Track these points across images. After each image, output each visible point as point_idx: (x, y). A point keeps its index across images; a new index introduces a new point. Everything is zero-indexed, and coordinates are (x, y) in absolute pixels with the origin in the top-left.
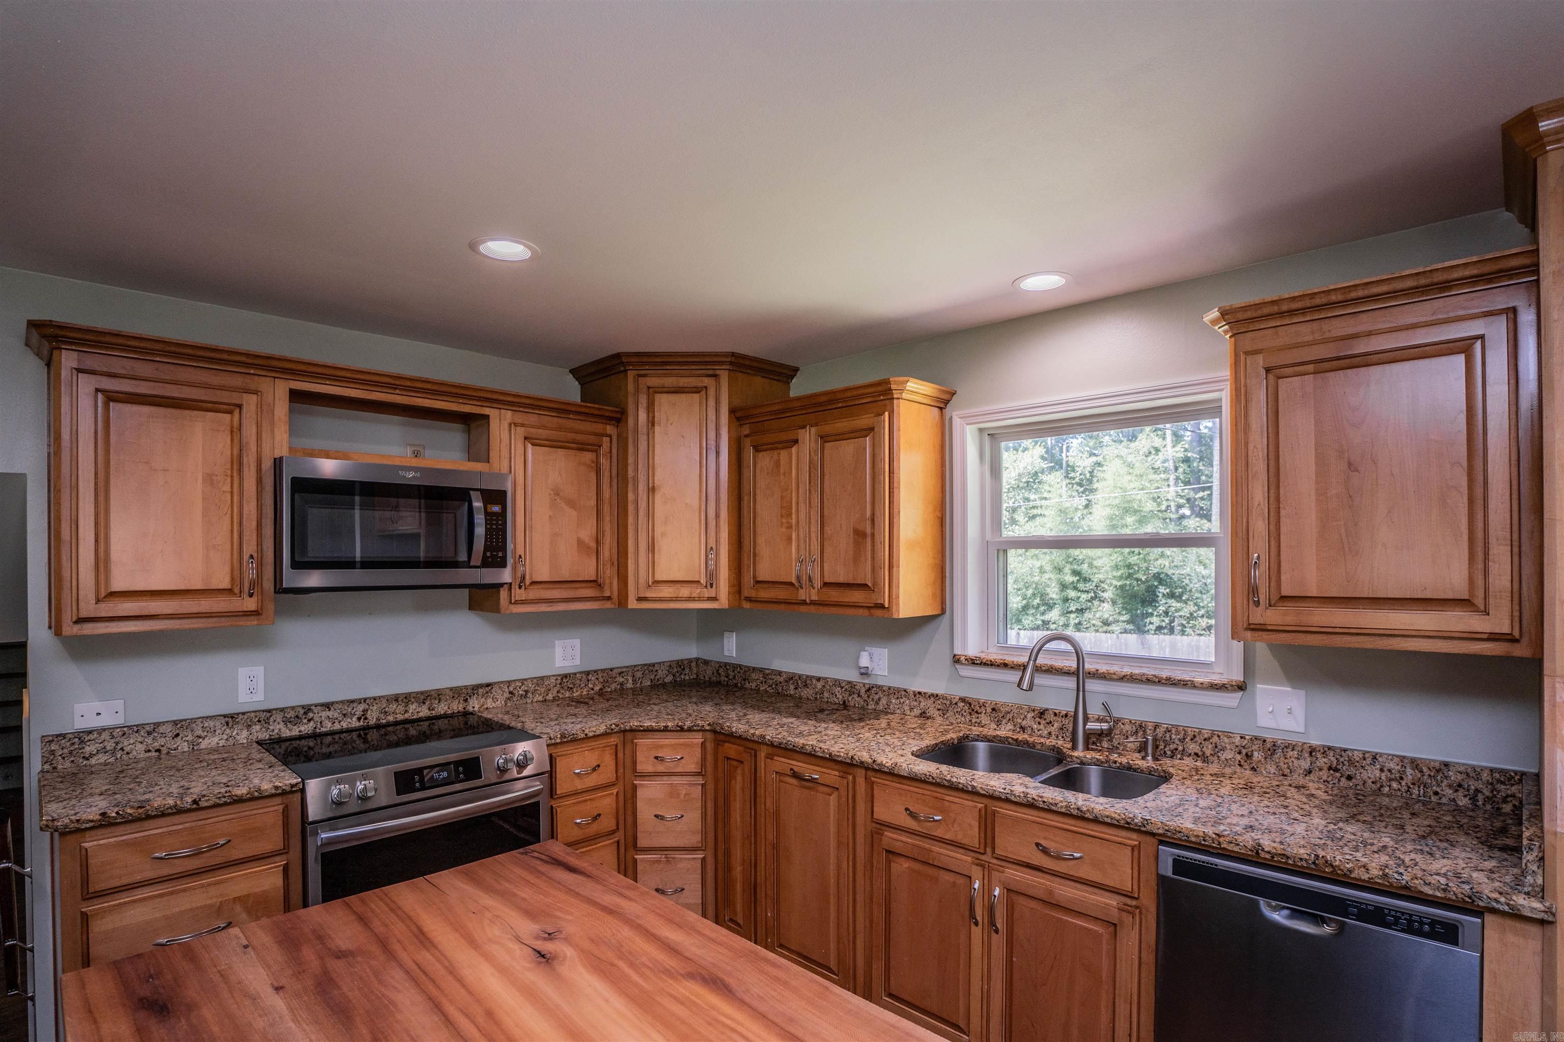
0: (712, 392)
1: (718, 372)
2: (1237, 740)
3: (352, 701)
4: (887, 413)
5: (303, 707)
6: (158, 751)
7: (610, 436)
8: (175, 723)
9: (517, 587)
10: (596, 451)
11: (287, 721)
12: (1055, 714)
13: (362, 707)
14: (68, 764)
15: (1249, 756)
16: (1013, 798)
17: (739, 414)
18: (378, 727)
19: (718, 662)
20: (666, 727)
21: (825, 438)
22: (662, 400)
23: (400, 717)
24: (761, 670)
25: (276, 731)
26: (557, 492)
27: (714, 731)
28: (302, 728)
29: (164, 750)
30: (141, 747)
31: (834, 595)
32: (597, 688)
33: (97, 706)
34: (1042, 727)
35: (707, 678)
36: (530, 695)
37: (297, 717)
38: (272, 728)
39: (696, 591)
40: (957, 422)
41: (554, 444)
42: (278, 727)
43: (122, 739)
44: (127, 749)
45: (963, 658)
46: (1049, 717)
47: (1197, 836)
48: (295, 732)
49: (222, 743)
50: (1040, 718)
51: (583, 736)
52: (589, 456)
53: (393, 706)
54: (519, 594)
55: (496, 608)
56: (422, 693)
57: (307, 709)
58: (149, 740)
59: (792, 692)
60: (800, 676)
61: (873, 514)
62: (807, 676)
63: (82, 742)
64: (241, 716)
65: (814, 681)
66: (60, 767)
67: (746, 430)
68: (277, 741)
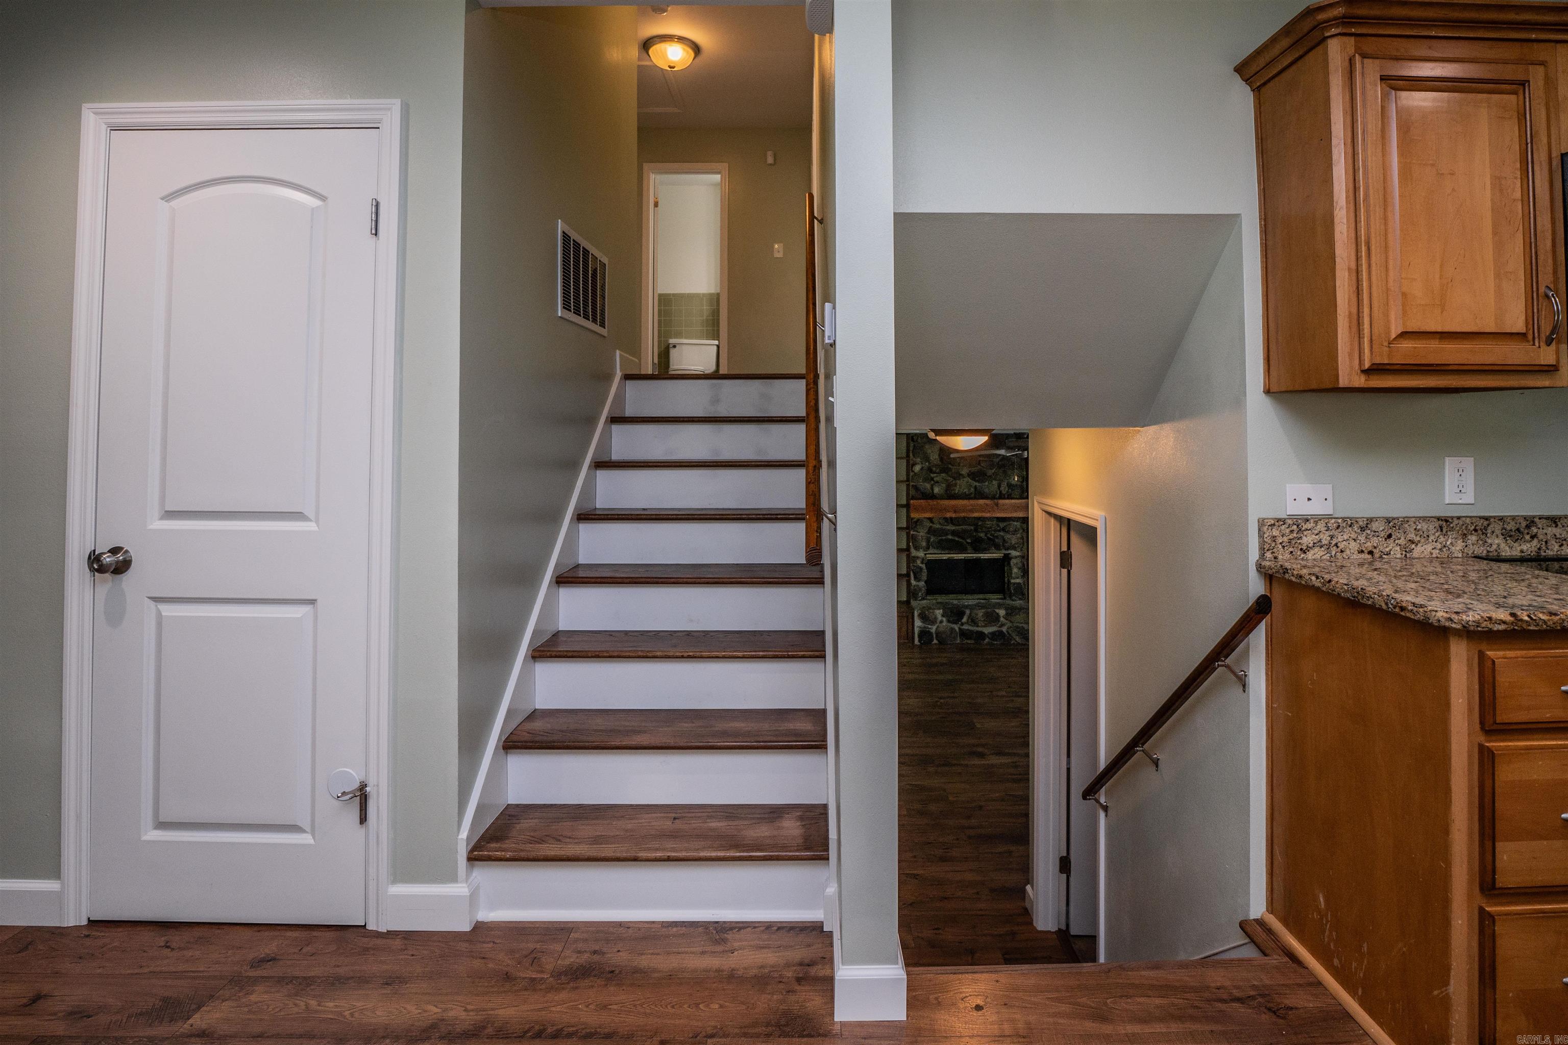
5: (1525, 518)
6: (1371, 553)
8: (1388, 520)
11: (1506, 535)
14: (1287, 556)
25: (1494, 547)
28: (1524, 547)
29: (1377, 555)
30: (1354, 546)
33: (1307, 489)
37: (1518, 530)
38: (1489, 541)
42: (1497, 542)
43: (1336, 533)
44: (1341, 546)
48: (1516, 553)
49: (1436, 553)
57: (1531, 522)
58: (1362, 538)
63: (1299, 530)
64: (1456, 521)
66: (1280, 557)
68: (1499, 560)
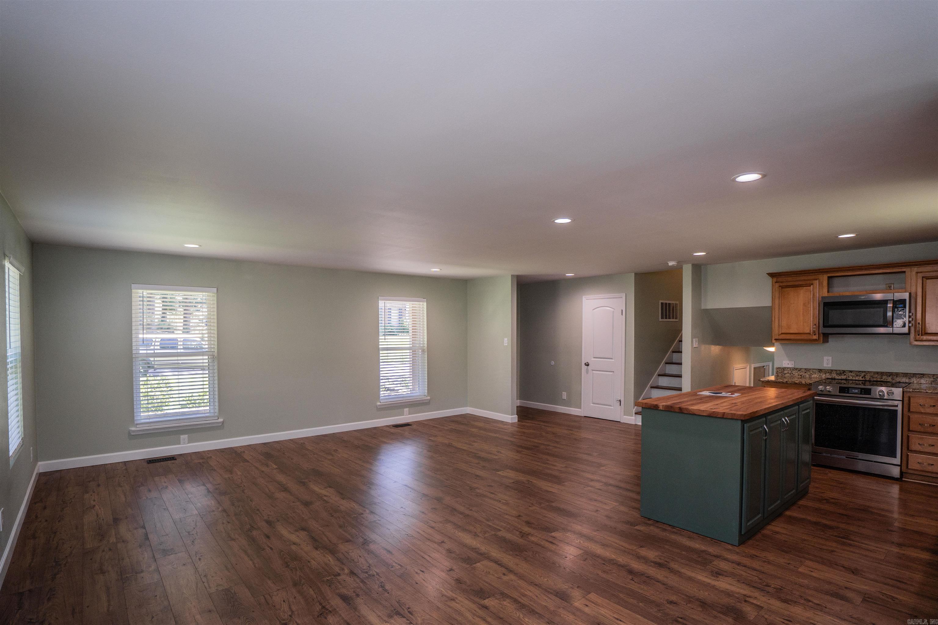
3: (860, 372)
5: (843, 371)
6: (801, 376)
8: (805, 369)
9: (917, 335)
11: (837, 374)
13: (863, 374)
14: (781, 375)
23: (879, 380)
28: (842, 377)
29: (803, 376)
30: (797, 374)
33: (788, 362)
37: (840, 373)
38: (832, 375)
42: (834, 375)
43: (793, 371)
44: (794, 374)
48: (840, 378)
49: (818, 377)
54: (918, 338)
57: (844, 371)
58: (799, 372)
63: (784, 370)
64: (823, 370)
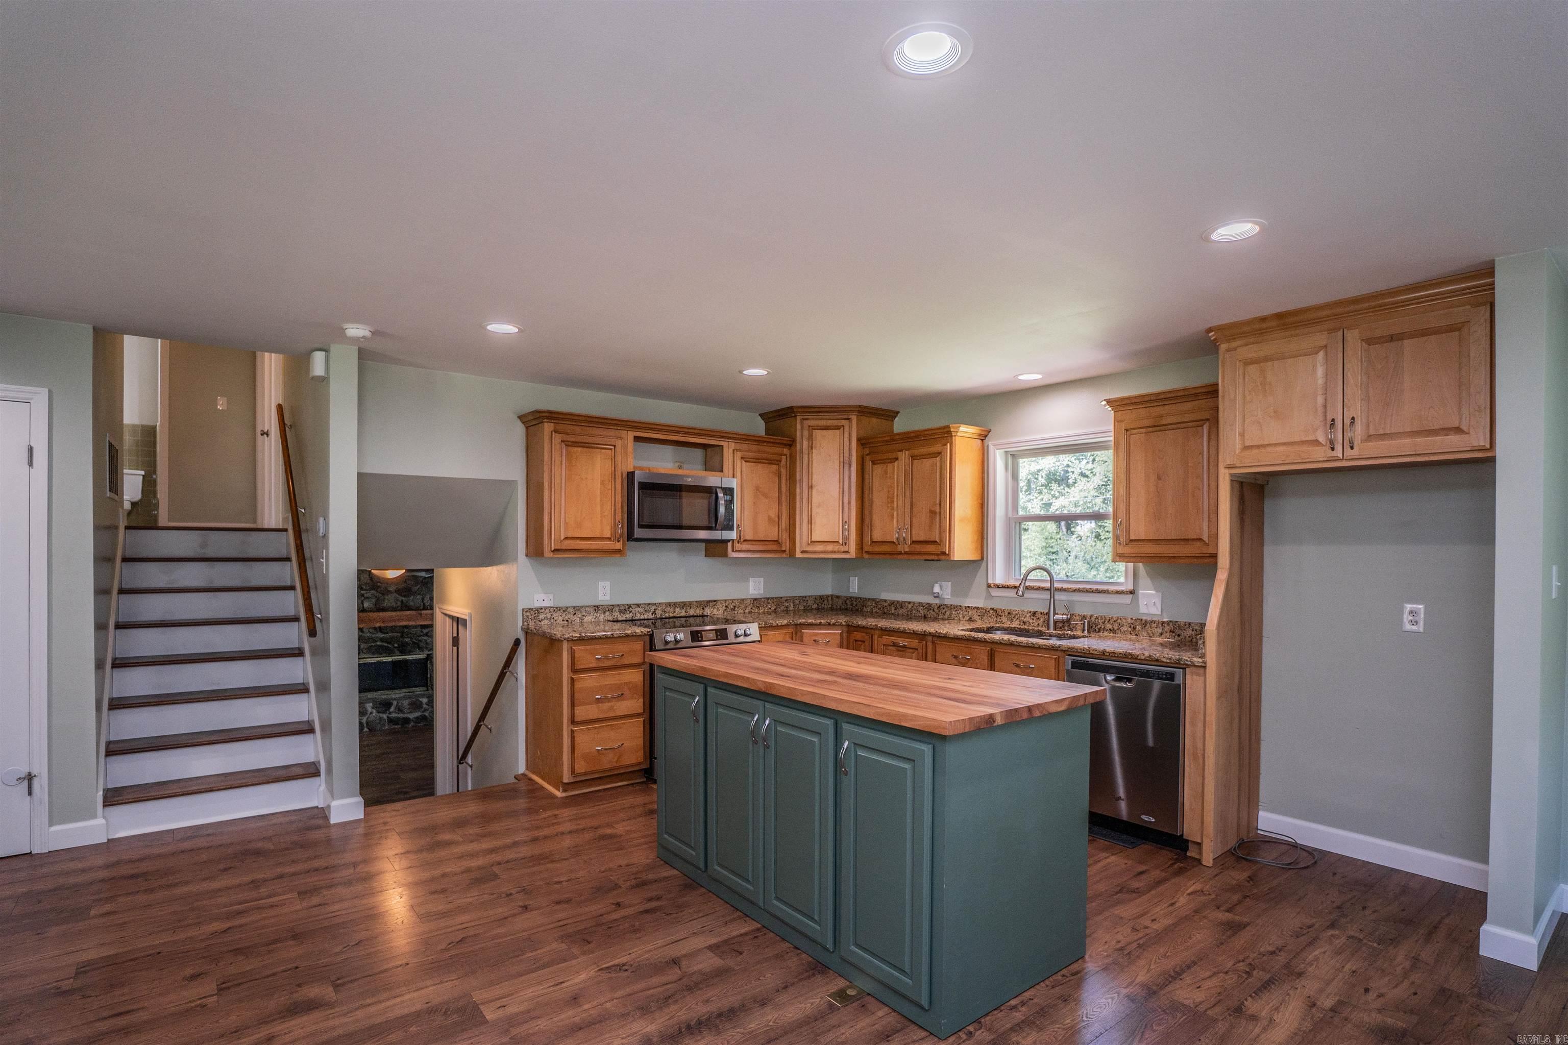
0: (847, 429)
1: (850, 417)
2: (1129, 621)
3: (649, 604)
4: (948, 444)
5: (628, 605)
6: (567, 621)
7: (786, 455)
8: (574, 607)
9: (737, 542)
10: (778, 464)
11: (620, 611)
12: (1041, 613)
13: (654, 607)
14: (534, 623)
15: (1134, 628)
16: (1003, 642)
17: (863, 442)
18: (661, 619)
19: (846, 597)
20: (820, 623)
21: (913, 457)
22: (817, 433)
23: (672, 615)
24: (874, 600)
25: (616, 616)
26: (757, 489)
27: (848, 626)
28: (627, 616)
29: (570, 622)
30: (561, 618)
31: (918, 548)
32: (773, 608)
33: (542, 596)
34: (1034, 621)
35: (839, 607)
36: (736, 608)
37: (624, 609)
38: (614, 614)
39: (836, 548)
40: (991, 448)
41: (757, 461)
42: (616, 614)
43: (553, 613)
44: (555, 618)
45: (992, 585)
46: (1038, 615)
47: (1081, 649)
48: (623, 618)
49: (593, 620)
50: (1034, 616)
51: (775, 625)
52: (774, 467)
53: (668, 608)
54: (738, 546)
55: (725, 554)
56: (682, 602)
57: (630, 606)
58: (564, 615)
59: (893, 612)
60: (898, 602)
61: (940, 501)
62: (903, 602)
63: (539, 613)
64: (601, 607)
65: (907, 604)
66: (531, 624)
67: (867, 451)
68: (617, 621)
